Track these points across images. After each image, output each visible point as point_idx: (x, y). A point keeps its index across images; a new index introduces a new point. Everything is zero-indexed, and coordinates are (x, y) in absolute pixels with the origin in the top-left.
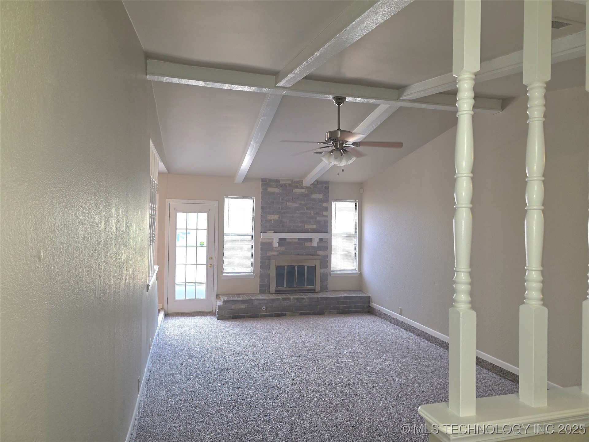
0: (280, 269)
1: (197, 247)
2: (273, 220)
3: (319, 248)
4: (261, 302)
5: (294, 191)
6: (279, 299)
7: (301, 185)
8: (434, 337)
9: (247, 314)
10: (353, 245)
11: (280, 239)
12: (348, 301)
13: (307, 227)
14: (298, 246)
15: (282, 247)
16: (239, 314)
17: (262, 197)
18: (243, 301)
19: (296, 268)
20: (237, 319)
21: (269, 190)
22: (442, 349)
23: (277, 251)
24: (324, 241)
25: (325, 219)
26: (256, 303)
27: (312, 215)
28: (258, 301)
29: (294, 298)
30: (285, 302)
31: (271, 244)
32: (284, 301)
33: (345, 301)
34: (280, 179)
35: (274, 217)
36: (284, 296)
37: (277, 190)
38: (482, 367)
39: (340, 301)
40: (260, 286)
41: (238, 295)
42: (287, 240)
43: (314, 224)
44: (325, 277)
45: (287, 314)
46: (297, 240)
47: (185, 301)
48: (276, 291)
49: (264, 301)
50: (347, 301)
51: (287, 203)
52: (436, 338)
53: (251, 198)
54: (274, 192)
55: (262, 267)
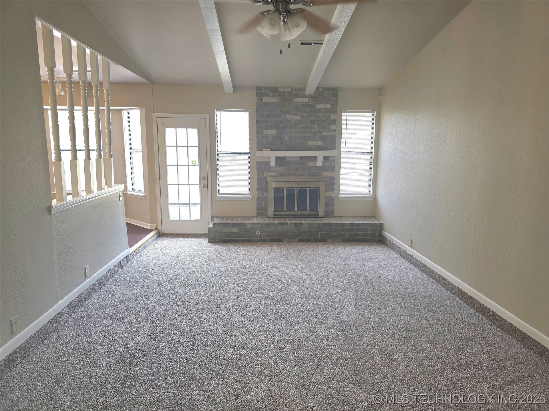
0: (278, 191)
1: (188, 166)
2: (270, 136)
3: (324, 168)
4: (255, 226)
5: (294, 101)
6: (275, 223)
7: (304, 93)
8: (444, 279)
9: (240, 238)
10: (368, 164)
11: (278, 158)
12: (356, 228)
13: (310, 143)
14: (299, 166)
15: (280, 167)
16: (231, 237)
17: (257, 109)
18: (234, 225)
19: (297, 191)
20: (228, 244)
21: (266, 100)
22: (452, 295)
23: (276, 172)
24: (330, 160)
25: (332, 133)
26: (249, 227)
27: (317, 129)
28: (251, 225)
29: (291, 223)
30: (282, 226)
31: (268, 163)
32: (280, 226)
33: (351, 228)
34: (278, 87)
35: (271, 132)
36: (282, 221)
37: (274, 100)
38: (499, 327)
39: (345, 228)
40: (258, 209)
41: (233, 218)
42: (287, 159)
43: (318, 141)
44: (330, 202)
45: (283, 240)
46: (299, 158)
47: (180, 222)
48: (274, 215)
49: (258, 225)
50: (354, 228)
51: (287, 115)
52: (446, 280)
53: (245, 111)
54: (270, 102)
55: (258, 189)
